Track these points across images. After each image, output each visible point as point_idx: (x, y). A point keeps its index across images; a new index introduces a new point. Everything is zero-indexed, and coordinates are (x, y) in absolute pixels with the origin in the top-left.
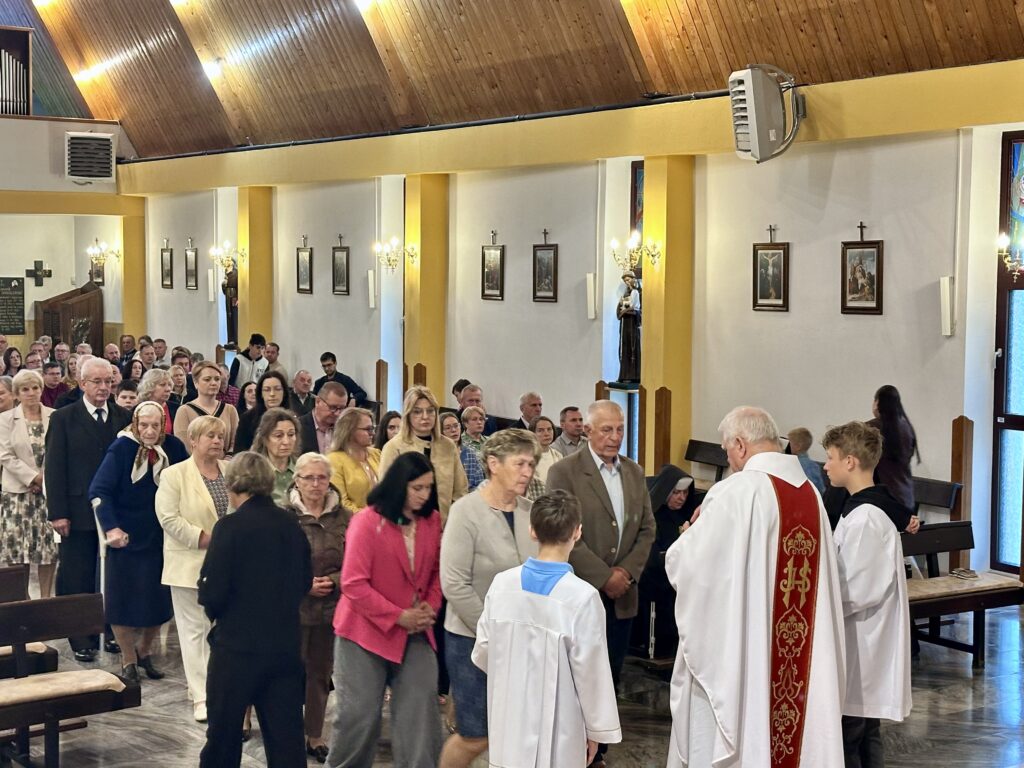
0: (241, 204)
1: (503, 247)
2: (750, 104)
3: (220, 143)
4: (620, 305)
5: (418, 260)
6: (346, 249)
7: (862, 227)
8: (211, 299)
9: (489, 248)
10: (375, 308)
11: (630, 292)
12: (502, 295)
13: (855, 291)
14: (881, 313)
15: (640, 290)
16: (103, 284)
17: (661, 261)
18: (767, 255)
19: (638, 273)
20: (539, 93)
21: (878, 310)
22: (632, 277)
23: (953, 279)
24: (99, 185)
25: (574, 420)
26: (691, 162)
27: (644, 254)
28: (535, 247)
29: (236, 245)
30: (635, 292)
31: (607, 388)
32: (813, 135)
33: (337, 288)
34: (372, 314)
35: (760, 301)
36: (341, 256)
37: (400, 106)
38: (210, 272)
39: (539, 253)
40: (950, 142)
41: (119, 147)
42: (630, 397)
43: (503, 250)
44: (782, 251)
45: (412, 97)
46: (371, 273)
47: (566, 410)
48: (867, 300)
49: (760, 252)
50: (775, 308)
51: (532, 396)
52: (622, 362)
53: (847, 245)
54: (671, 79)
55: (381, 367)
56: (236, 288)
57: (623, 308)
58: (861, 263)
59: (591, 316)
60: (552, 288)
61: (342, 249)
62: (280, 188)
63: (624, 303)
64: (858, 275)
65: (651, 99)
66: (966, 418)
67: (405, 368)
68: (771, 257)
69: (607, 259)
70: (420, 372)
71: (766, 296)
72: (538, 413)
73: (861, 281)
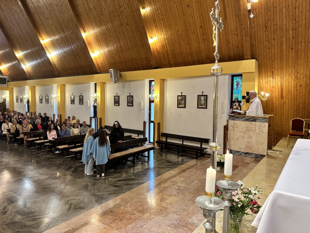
0: (29, 89)
2: (113, 74)
3: (26, 79)
5: (60, 98)
7: (130, 93)
8: (25, 104)
9: (72, 96)
11: (95, 103)
12: (74, 103)
13: (129, 103)
16: (6, 102)
17: (100, 98)
19: (96, 100)
20: (79, 72)
21: (132, 106)
23: (143, 101)
24: (4, 85)
25: (85, 123)
26: (104, 83)
27: (97, 97)
29: (29, 95)
30: (96, 103)
32: (122, 80)
33: (46, 102)
34: (52, 106)
35: (115, 104)
37: (56, 73)
38: (24, 100)
39: (80, 97)
40: (142, 81)
41: (8, 79)
42: (95, 119)
43: (74, 96)
45: (58, 72)
46: (52, 100)
48: (131, 104)
49: (115, 97)
50: (117, 105)
51: (78, 120)
52: (94, 114)
53: (128, 96)
54: (100, 70)
55: (54, 115)
56: (29, 102)
57: (94, 105)
58: (130, 99)
59: (89, 107)
60: (82, 102)
61: (47, 96)
62: (36, 86)
65: (97, 73)
66: (145, 121)
67: (58, 115)
68: (117, 98)
69: (91, 98)
70: (61, 116)
71: (116, 104)
72: (79, 122)
73: (130, 101)
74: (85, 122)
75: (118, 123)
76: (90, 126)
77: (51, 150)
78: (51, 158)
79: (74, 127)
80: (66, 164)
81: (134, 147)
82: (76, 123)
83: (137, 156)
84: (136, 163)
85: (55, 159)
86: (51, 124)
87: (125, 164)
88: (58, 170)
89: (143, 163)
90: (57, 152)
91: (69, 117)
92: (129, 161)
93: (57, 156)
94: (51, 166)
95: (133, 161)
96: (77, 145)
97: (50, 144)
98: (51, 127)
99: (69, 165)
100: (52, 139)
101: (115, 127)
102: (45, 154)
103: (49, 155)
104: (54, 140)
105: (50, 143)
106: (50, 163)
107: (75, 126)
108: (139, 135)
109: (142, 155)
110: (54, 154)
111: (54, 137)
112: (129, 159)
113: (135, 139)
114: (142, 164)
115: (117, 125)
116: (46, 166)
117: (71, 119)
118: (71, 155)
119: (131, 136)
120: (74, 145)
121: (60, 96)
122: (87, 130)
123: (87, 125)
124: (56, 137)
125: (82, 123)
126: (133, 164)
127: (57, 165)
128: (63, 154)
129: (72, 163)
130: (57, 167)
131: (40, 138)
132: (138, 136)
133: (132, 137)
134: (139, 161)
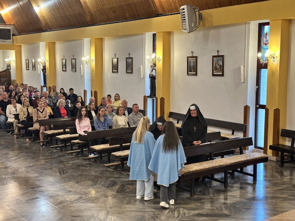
0: (46, 46)
1: (118, 58)
2: (186, 16)
3: (40, 30)
4: (150, 74)
5: (94, 62)
6: (75, 59)
7: (218, 51)
8: (39, 73)
9: (114, 58)
10: (83, 75)
11: (153, 71)
12: (118, 71)
13: (216, 70)
14: (223, 76)
15: (155, 70)
16: (10, 69)
17: (161, 62)
18: (191, 60)
19: (155, 65)
20: (127, 15)
21: (223, 75)
22: (153, 66)
23: (244, 66)
24: (8, 42)
25: (136, 108)
26: (169, 34)
27: (157, 60)
28: (126, 58)
29: (45, 58)
30: (154, 71)
31: (147, 97)
32: (204, 25)
33: (73, 70)
34: (82, 77)
35: (189, 73)
36: (74, 61)
37: (88, 19)
38: (39, 65)
39: (127, 60)
40: (244, 26)
41: (13, 32)
42: (153, 100)
43: (118, 59)
44: (195, 59)
45: (91, 16)
46: (82, 66)
47: (134, 105)
48: (219, 72)
49: (189, 59)
50: (193, 75)
51: (125, 100)
52: (151, 90)
53: (214, 57)
54: (163, 10)
55: (85, 92)
56: (45, 70)
57: (151, 75)
58: (218, 61)
59: (142, 77)
60: (131, 69)
62: (57, 42)
63: (151, 74)
64: (217, 65)
65: (158, 15)
66: (248, 106)
67: (92, 92)
68: (192, 60)
69: (146, 61)
70: (96, 93)
71: (191, 71)
72: (127, 105)
73: (218, 67)
74: (136, 104)
75: (197, 108)
76: (144, 112)
77: (82, 151)
78: (83, 166)
79: (118, 114)
80: (107, 178)
81: (225, 155)
82: (121, 107)
83: (231, 171)
84: (230, 185)
85: (88, 168)
86: (82, 108)
87: (208, 186)
88: (94, 187)
89: (244, 186)
90: (92, 156)
91: (109, 96)
92: (216, 180)
93: (91, 162)
94: (83, 179)
95: (224, 182)
96: (123, 145)
97: (80, 142)
98: (82, 112)
99: (112, 179)
100: (83, 134)
101: (190, 115)
102: (72, 158)
103: (78, 159)
104: (86, 134)
105: (80, 140)
106: (80, 173)
107: (119, 111)
108: (235, 133)
109: (242, 172)
110: (86, 159)
111: (86, 129)
112: (216, 176)
113: (227, 139)
114: (241, 188)
115: (195, 112)
116: (74, 179)
117: (113, 99)
118: (113, 161)
119: (219, 133)
120: (119, 145)
121: (94, 59)
122: (139, 118)
123: (141, 111)
124: (90, 130)
125: (131, 107)
126: (225, 186)
127: (92, 177)
128: (101, 159)
129: (117, 176)
130: (92, 181)
131: (64, 130)
132: (233, 134)
133: (222, 135)
134: (236, 182)
